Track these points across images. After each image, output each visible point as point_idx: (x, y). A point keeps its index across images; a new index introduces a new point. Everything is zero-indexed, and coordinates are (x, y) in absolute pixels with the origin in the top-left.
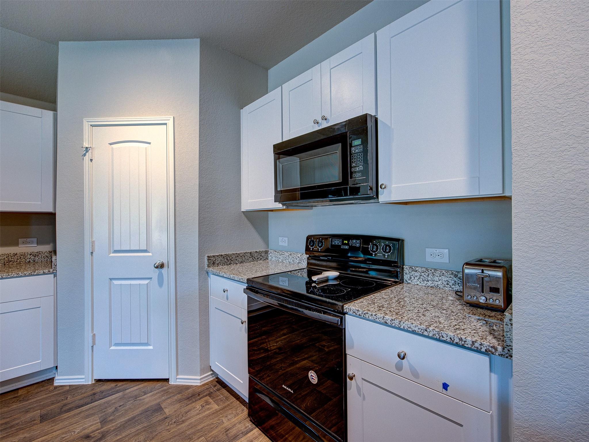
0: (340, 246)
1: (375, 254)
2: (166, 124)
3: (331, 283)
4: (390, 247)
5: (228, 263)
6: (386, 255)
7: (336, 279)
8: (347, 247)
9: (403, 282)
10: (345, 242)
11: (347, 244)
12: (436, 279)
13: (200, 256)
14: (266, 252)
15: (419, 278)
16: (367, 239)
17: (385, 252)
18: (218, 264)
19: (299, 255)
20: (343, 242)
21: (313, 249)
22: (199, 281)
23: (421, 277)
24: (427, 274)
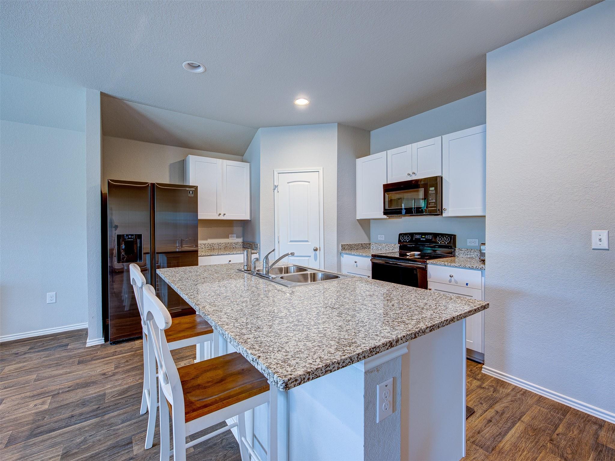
0: (420, 239)
1: (440, 243)
2: (319, 171)
3: (416, 257)
4: (448, 239)
5: (351, 249)
6: (446, 242)
7: (418, 255)
8: (424, 239)
9: (455, 256)
10: (423, 236)
11: (425, 238)
12: (472, 254)
13: (338, 244)
14: (370, 244)
15: (463, 254)
16: (436, 235)
17: (446, 241)
18: (346, 249)
19: (393, 245)
20: (422, 236)
21: (403, 241)
22: (337, 258)
23: (465, 253)
24: (467, 252)
